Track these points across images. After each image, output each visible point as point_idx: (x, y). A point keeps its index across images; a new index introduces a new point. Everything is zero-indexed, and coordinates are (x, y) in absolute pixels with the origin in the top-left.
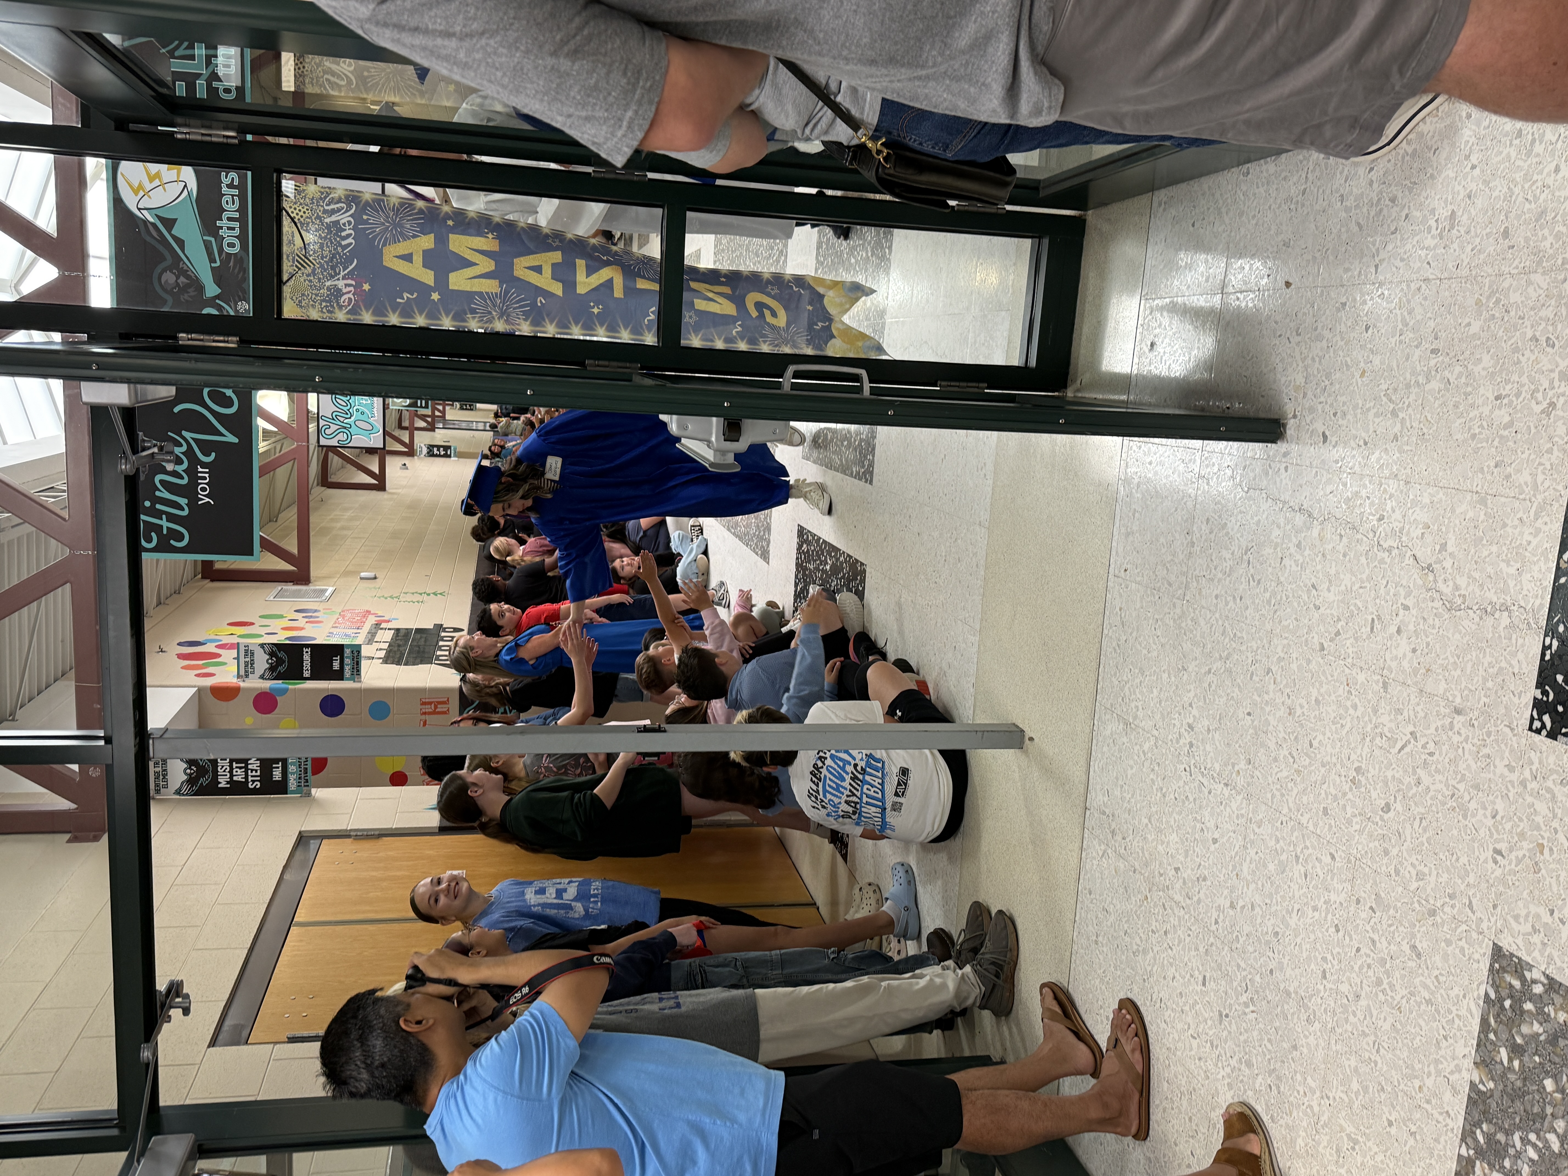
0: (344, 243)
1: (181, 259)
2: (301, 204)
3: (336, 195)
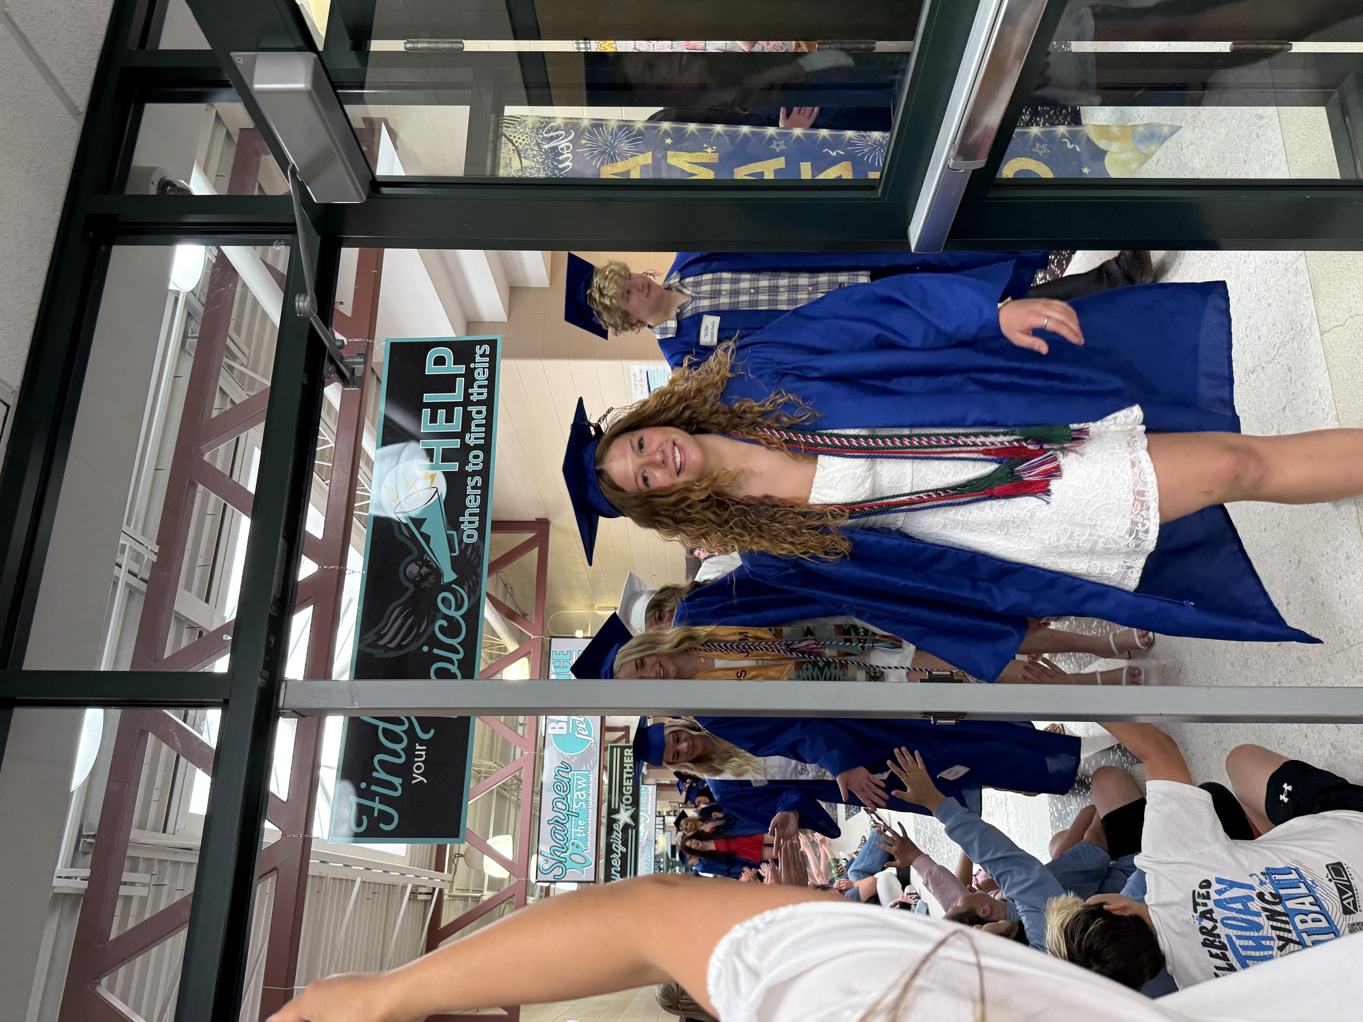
0: (560, 166)
1: (426, 552)
2: (521, 133)
3: (556, 124)
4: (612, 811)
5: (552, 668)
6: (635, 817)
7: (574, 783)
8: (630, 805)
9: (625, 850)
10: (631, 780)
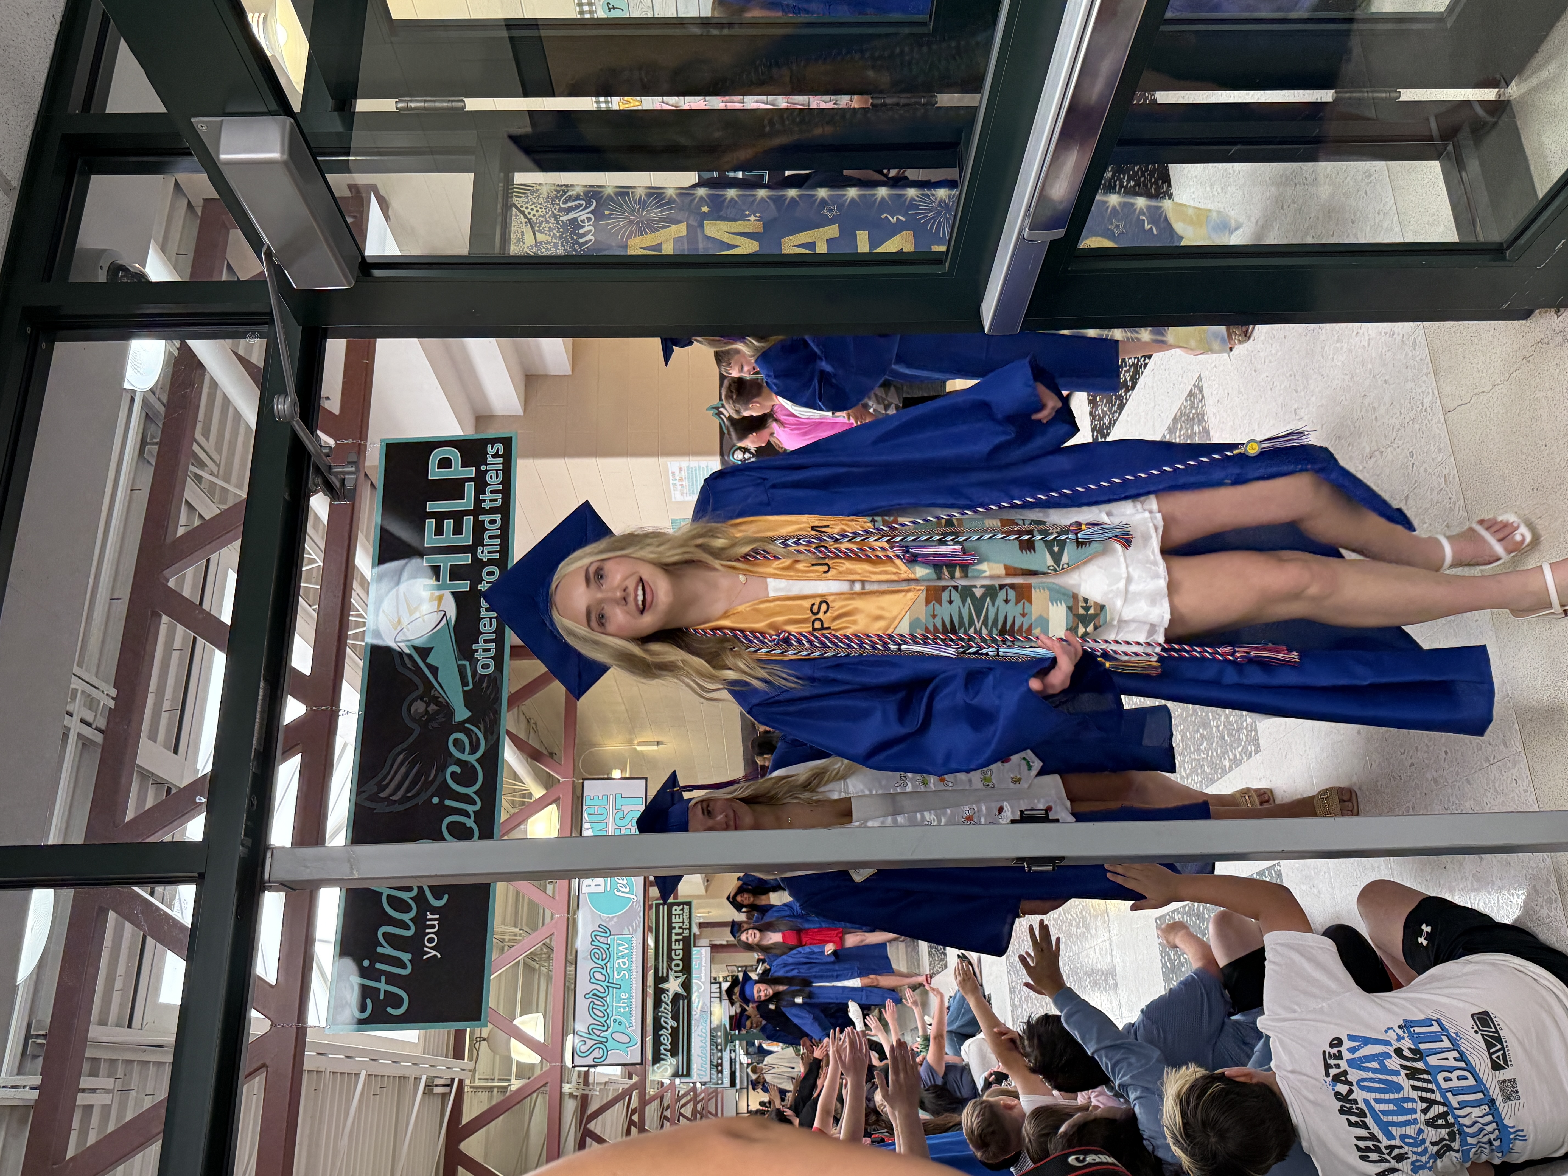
0: (581, 241)
1: (433, 686)
2: (534, 203)
3: (574, 192)
4: (660, 980)
5: (585, 815)
6: (687, 985)
7: (614, 949)
8: (681, 971)
9: (675, 1025)
10: (681, 943)
